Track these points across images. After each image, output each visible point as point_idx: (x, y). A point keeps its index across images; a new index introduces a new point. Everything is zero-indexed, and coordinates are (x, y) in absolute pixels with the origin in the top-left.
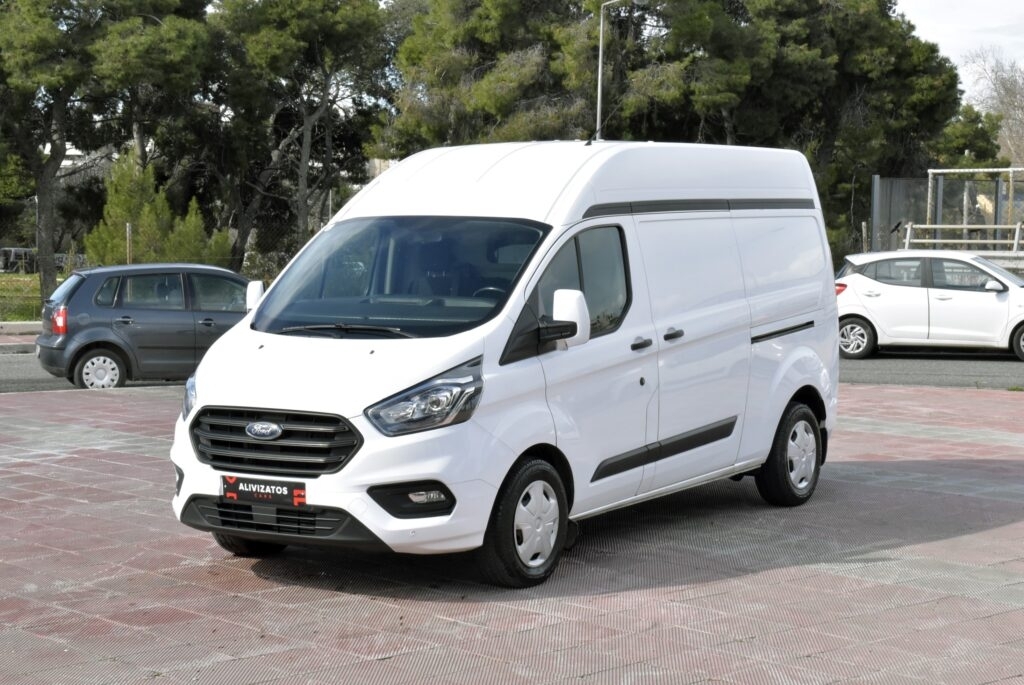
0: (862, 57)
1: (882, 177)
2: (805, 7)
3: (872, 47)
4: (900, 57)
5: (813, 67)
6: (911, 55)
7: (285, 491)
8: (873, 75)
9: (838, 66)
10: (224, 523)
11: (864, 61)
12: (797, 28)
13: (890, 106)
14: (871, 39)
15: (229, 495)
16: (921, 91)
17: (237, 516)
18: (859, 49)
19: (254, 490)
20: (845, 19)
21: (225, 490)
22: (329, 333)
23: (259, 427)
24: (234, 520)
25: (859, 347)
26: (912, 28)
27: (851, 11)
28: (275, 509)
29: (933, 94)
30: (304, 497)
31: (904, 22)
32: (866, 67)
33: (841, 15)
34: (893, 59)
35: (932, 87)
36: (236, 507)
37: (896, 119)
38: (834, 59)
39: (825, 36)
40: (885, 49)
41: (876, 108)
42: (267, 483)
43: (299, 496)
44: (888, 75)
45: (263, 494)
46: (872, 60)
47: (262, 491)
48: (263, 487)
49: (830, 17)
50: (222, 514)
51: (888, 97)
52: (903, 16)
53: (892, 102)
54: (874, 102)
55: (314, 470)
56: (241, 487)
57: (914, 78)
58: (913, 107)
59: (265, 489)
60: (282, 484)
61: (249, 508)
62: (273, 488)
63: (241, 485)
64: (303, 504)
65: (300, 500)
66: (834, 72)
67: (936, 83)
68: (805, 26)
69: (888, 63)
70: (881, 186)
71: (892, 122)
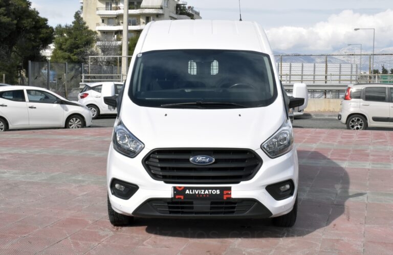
0: (24, 22)
1: (32, 61)
2: (4, 4)
3: (27, 19)
4: (36, 22)
5: (9, 24)
6: (39, 22)
7: (218, 192)
8: (28, 28)
9: (17, 24)
10: (171, 212)
11: (25, 23)
12: (3, 11)
13: (33, 38)
14: (26, 16)
15: (177, 197)
16: (43, 34)
17: (182, 208)
18: (23, 19)
19: (197, 193)
20: (18, 9)
21: (175, 195)
22: (195, 107)
23: (199, 158)
24: (180, 210)
25: (94, 115)
26: (38, 13)
27: (20, 6)
28: (210, 202)
29: (47, 35)
30: (230, 194)
31: (35, 11)
32: (25, 25)
33: (17, 7)
34: (34, 23)
35: (47, 33)
36: (182, 203)
37: (35, 42)
38: (15, 22)
39: (11, 14)
40: (31, 20)
41: (28, 39)
42: (205, 189)
43: (228, 194)
44: (33, 27)
45: (203, 195)
46: (27, 23)
47: (202, 193)
48: (203, 191)
49: (13, 8)
50: (170, 207)
51: (32, 35)
52: (35, 9)
53: (34, 37)
54: (28, 37)
55: (237, 180)
56: (187, 192)
57: (41, 29)
58: (41, 39)
59: (204, 192)
60: (216, 188)
61: (192, 203)
62: (210, 191)
63: (187, 191)
64: (230, 198)
65: (228, 196)
66: (15, 26)
67: (48, 31)
68: (5, 10)
69: (32, 24)
70: (32, 64)
71: (34, 43)
